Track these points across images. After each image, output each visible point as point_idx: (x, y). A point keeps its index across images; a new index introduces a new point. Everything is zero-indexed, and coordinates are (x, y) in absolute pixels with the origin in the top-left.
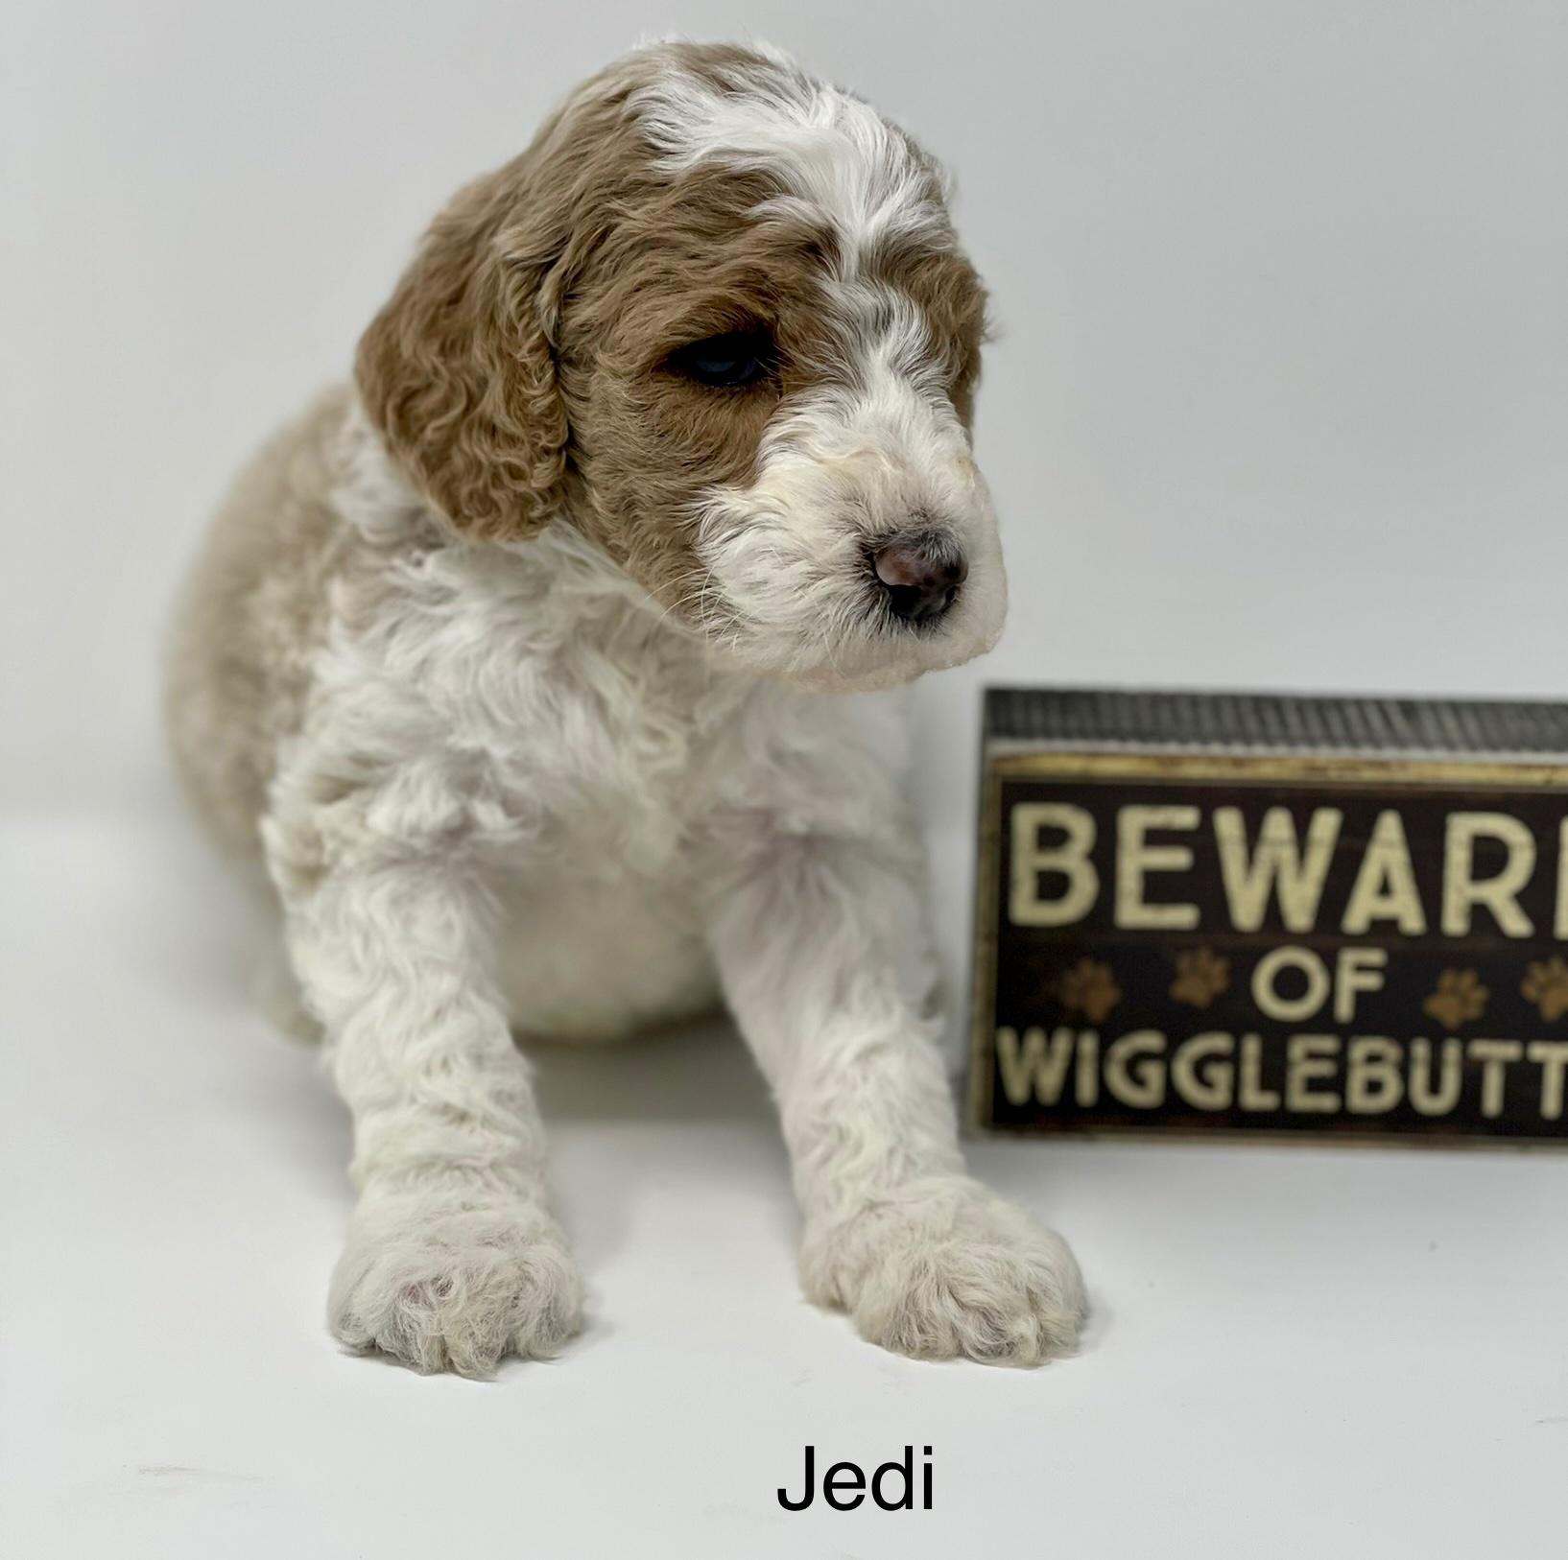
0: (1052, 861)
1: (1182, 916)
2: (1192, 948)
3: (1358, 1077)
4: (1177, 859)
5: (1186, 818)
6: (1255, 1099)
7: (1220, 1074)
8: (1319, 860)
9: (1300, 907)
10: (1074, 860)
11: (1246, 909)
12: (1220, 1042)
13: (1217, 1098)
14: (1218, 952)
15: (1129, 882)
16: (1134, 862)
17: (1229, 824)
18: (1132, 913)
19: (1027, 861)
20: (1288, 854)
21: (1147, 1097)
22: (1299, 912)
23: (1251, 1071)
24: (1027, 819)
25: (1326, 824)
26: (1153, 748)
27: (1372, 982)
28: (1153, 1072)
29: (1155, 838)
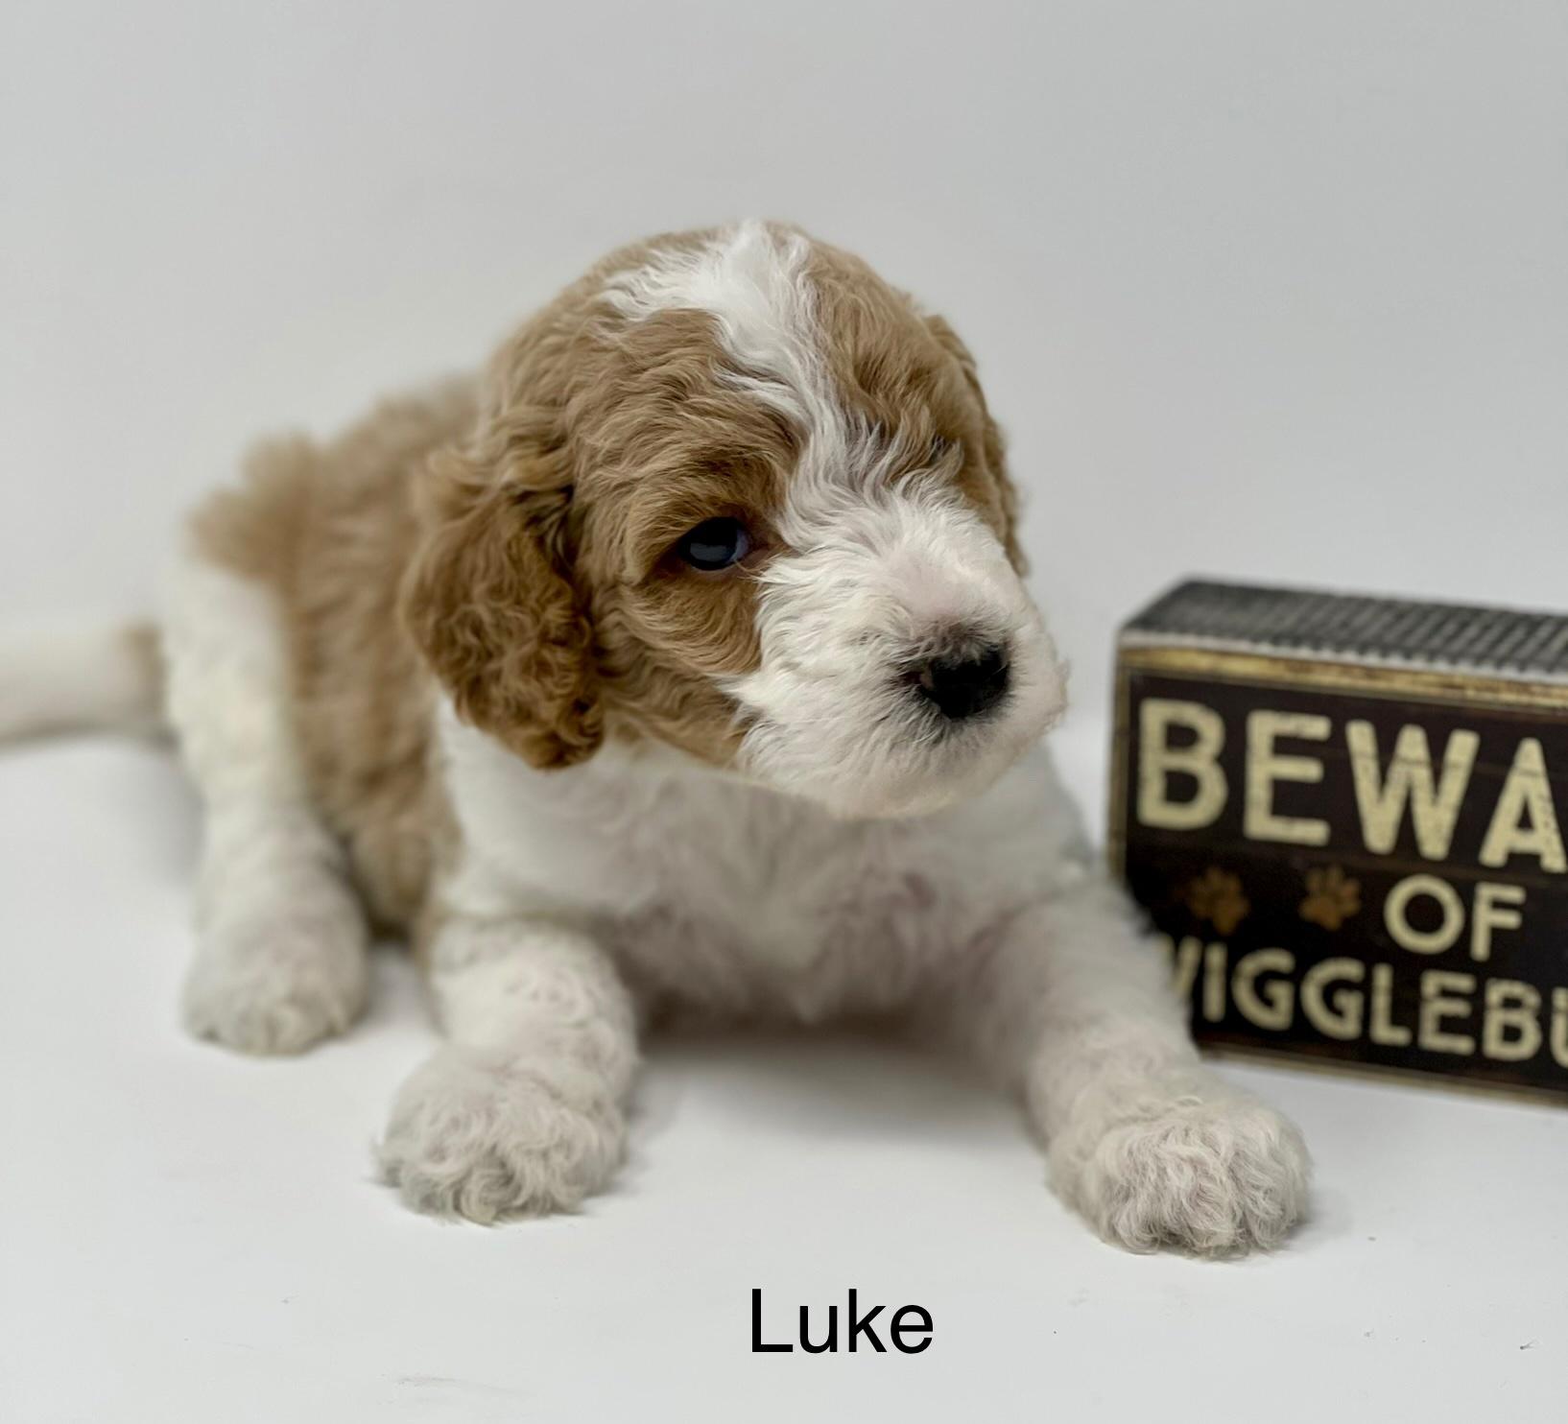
0: (1179, 761)
1: (1313, 832)
2: (1324, 867)
3: (1495, 1021)
4: (1308, 770)
5: (1317, 728)
6: (1385, 1032)
7: (1350, 1002)
8: (1455, 785)
9: (1434, 834)
10: (1201, 762)
11: (1379, 831)
12: (1351, 969)
13: (1347, 1028)
14: (1349, 873)
15: (1258, 792)
16: (1264, 769)
17: (1361, 737)
18: (1261, 824)
19: (1156, 761)
20: (1422, 775)
21: (1277, 1018)
22: (1434, 840)
23: (1382, 1002)
24: (1156, 715)
25: (1463, 746)
26: (1285, 651)
27: (1510, 920)
28: (1281, 992)
29: (1284, 746)
